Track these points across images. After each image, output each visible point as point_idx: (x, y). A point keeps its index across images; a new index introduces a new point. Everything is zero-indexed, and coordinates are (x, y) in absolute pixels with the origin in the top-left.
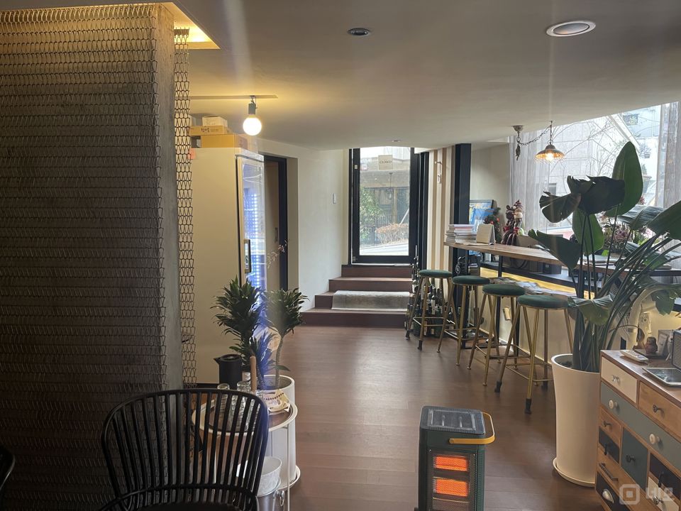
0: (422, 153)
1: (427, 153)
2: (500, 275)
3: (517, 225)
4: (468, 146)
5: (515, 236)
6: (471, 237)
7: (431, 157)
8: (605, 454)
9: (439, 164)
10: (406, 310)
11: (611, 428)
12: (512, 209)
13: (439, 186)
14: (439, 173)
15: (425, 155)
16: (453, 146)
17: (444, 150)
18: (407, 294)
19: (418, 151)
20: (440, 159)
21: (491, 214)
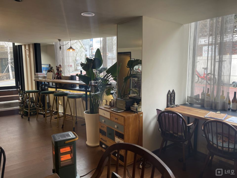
0: (18, 45)
1: (21, 46)
2: (56, 90)
3: (60, 73)
4: (39, 44)
5: (61, 76)
6: (45, 77)
7: (23, 47)
8: (102, 135)
9: (27, 50)
10: (19, 107)
11: (103, 128)
12: (58, 67)
13: (28, 59)
14: (28, 53)
15: (20, 47)
16: (33, 44)
17: (29, 45)
18: (17, 101)
19: (16, 44)
20: (27, 48)
21: (50, 69)
